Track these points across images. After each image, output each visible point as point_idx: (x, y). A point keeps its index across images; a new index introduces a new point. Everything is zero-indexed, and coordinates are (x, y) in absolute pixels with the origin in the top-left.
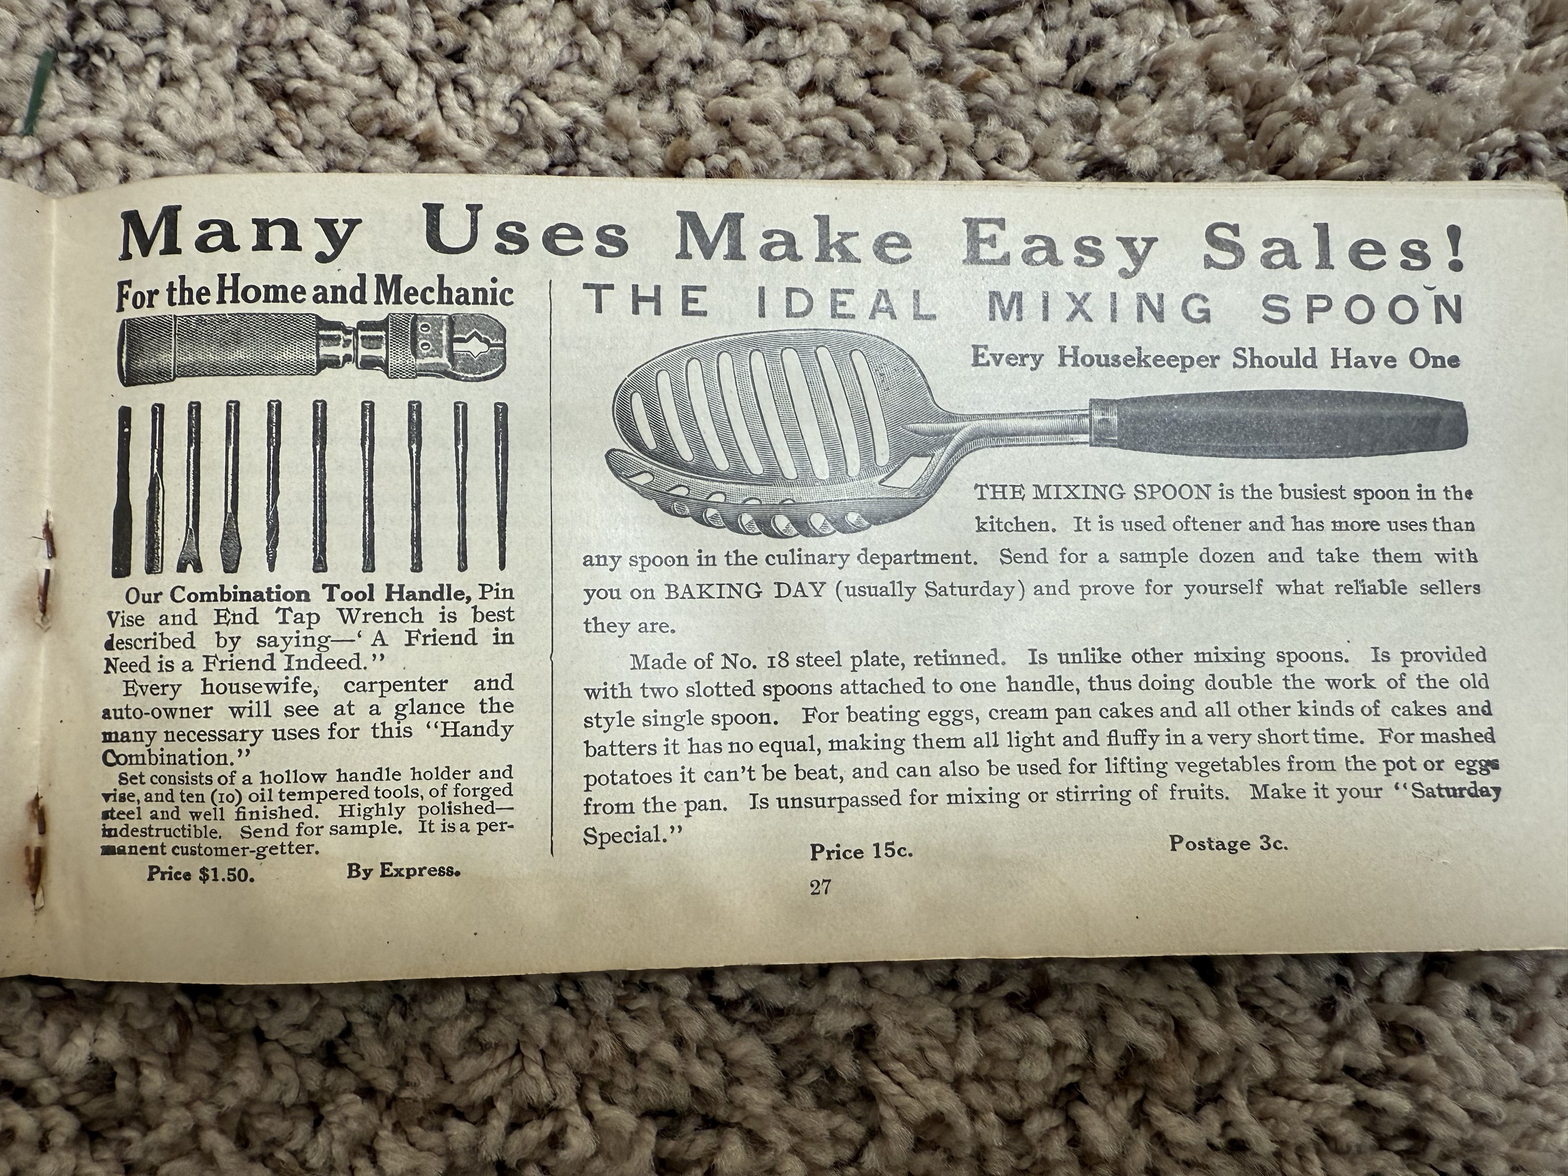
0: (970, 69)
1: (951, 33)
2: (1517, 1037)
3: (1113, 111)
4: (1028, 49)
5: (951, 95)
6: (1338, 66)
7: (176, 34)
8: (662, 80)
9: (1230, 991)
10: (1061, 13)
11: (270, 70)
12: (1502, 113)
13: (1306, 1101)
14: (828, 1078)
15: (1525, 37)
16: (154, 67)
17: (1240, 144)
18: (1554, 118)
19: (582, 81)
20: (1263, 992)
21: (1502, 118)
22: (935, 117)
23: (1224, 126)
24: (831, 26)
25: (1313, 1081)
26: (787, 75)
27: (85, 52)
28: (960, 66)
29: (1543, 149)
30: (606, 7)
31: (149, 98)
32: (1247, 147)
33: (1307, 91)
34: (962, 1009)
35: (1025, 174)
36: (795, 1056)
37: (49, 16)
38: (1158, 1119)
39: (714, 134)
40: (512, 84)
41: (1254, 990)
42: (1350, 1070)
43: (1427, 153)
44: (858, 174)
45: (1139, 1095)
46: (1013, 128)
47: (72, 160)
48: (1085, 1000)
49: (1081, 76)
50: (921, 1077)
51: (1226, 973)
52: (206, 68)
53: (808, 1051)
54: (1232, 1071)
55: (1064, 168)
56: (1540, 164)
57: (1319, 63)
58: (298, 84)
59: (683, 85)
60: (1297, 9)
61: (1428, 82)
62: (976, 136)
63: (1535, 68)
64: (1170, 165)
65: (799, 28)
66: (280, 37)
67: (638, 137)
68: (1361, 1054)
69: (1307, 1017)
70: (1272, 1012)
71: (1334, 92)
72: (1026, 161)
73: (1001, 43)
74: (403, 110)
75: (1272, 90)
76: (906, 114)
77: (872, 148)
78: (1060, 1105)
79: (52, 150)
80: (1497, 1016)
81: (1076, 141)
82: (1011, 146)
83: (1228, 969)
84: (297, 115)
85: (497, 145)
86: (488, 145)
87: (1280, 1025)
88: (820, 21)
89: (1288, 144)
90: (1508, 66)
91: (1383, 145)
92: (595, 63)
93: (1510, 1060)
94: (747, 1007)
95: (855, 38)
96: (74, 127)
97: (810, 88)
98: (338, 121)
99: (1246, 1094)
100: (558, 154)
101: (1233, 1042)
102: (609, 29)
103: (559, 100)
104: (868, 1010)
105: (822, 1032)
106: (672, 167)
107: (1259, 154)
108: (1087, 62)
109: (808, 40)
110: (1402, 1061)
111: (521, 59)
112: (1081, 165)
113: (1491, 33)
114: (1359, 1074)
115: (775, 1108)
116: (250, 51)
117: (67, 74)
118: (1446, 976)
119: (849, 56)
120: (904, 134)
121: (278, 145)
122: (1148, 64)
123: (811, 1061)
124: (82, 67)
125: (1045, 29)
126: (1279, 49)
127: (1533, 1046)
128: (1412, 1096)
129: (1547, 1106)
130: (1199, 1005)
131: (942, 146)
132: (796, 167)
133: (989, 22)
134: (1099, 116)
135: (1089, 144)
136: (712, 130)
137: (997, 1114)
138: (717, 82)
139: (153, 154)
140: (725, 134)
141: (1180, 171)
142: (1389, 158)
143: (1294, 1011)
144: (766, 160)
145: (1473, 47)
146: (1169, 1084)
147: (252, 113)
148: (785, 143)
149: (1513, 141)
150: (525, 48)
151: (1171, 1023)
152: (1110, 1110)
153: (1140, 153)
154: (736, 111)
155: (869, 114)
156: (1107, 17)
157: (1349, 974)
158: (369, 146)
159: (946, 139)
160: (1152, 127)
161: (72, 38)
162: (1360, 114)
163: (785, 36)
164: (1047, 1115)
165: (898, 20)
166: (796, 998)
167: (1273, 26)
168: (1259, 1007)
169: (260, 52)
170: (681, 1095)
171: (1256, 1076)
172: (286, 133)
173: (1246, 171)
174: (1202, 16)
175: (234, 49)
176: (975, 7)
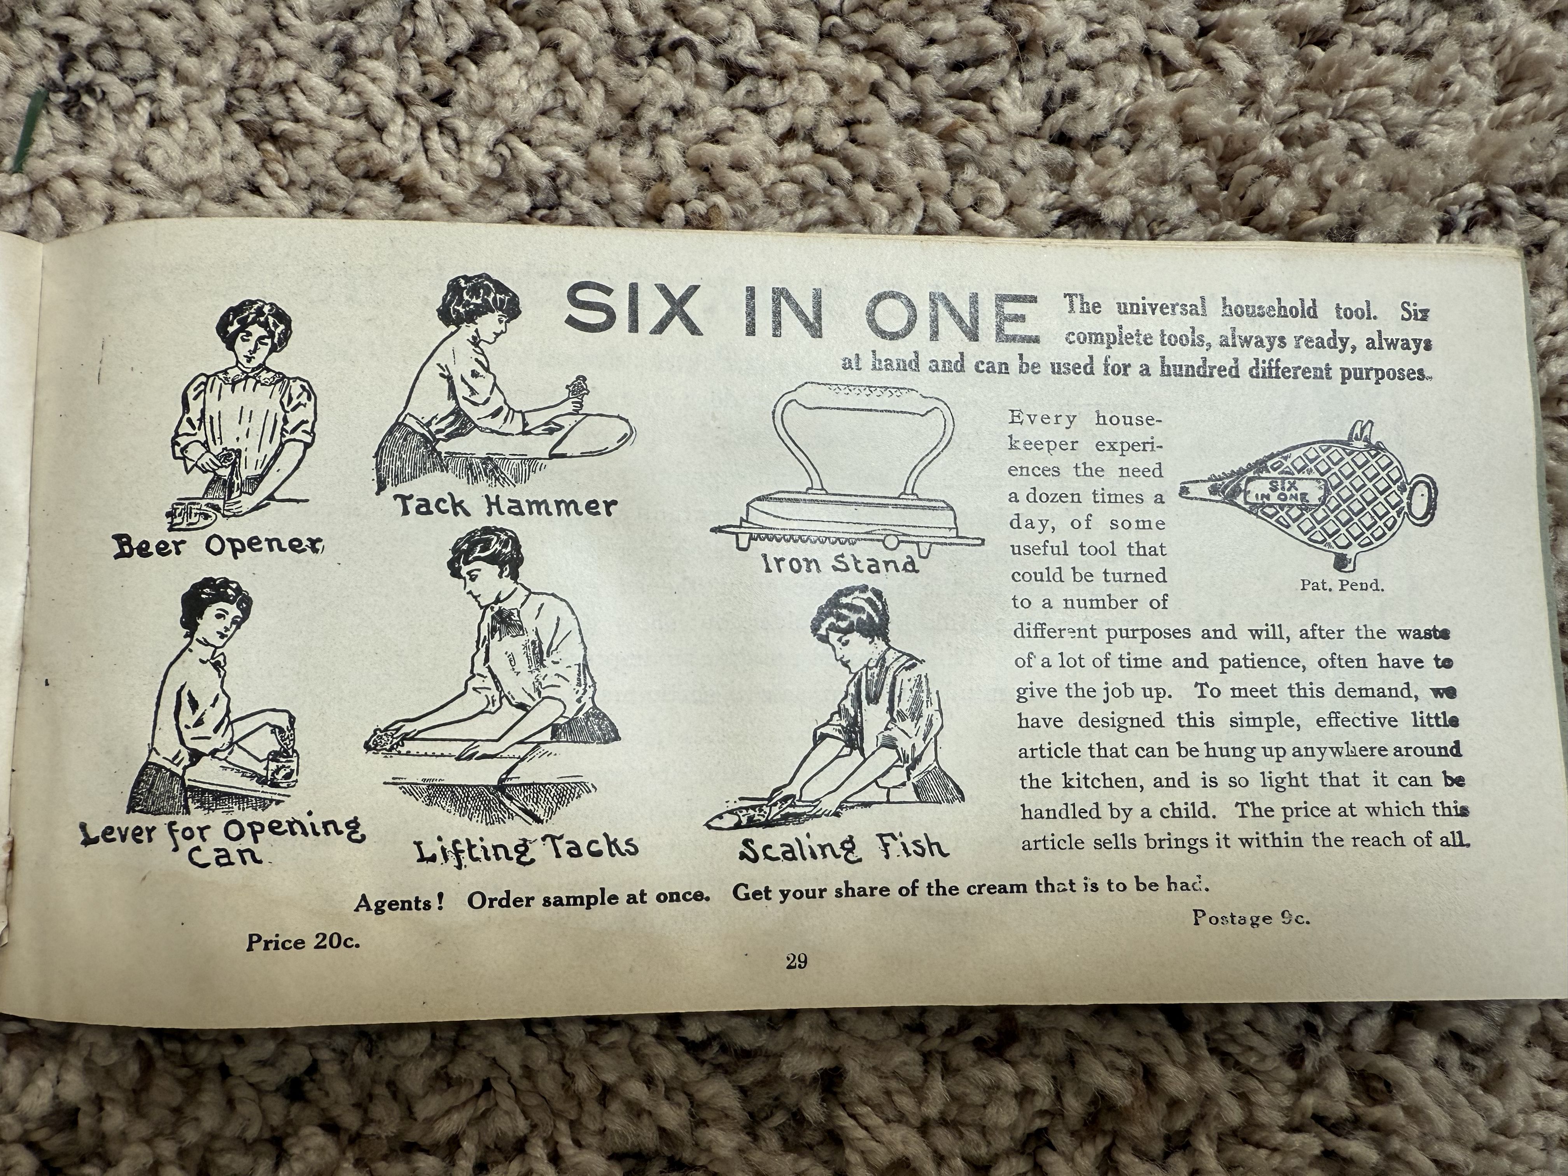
0: (948, 119)
1: (929, 84)
2: (1486, 1087)
3: (1088, 161)
4: (1004, 100)
5: (929, 144)
6: (1309, 120)
7: (166, 76)
8: (644, 126)
9: (1199, 1038)
10: (1037, 65)
11: (257, 111)
12: (1471, 168)
13: (1275, 1150)
14: (795, 1120)
15: (1495, 94)
16: (143, 107)
17: (1214, 195)
18: (1523, 174)
19: (565, 126)
20: (1233, 1039)
21: (1469, 173)
22: (912, 165)
23: (1196, 178)
24: (811, 75)
25: (1283, 1129)
26: (767, 123)
27: (75, 93)
28: (938, 116)
29: (1512, 203)
30: (590, 55)
31: (139, 138)
32: (1220, 199)
33: (1278, 145)
34: (930, 1052)
35: (1000, 223)
36: (762, 1098)
37: (42, 57)
38: (1126, 1166)
39: (694, 179)
40: (496, 127)
41: (1222, 1037)
42: (1319, 1119)
43: (1397, 207)
44: (836, 222)
45: (1108, 1141)
46: (990, 177)
47: (59, 196)
48: (1053, 1045)
49: (1057, 127)
50: (888, 1121)
51: (1195, 1020)
52: (194, 108)
53: (776, 1094)
54: (1201, 1117)
55: (1037, 217)
56: (1509, 218)
57: (1291, 117)
58: (286, 126)
59: (665, 131)
60: (1270, 64)
61: (1399, 137)
62: (953, 184)
63: (1503, 124)
64: (1143, 214)
65: (779, 77)
66: (269, 80)
67: (619, 181)
68: (1329, 1102)
69: (1276, 1065)
70: (1241, 1059)
71: (1305, 146)
72: (1002, 209)
73: (978, 93)
74: (387, 153)
75: (1245, 143)
76: (883, 162)
77: (851, 196)
78: (1028, 1151)
79: (42, 186)
80: (1467, 1066)
81: (1052, 189)
82: (987, 194)
83: (1196, 1016)
84: (284, 156)
85: (480, 188)
86: (472, 188)
87: (1250, 1072)
88: (800, 70)
89: (1260, 195)
90: (1477, 122)
91: (1353, 199)
92: (578, 108)
93: (1478, 1110)
94: (716, 1048)
95: (835, 87)
96: (63, 165)
97: (789, 135)
98: (323, 162)
99: (1216, 1142)
100: (540, 197)
101: (1201, 1089)
102: (592, 76)
103: (542, 145)
104: (836, 1053)
105: (789, 1075)
106: (652, 211)
107: (1232, 206)
108: (1062, 114)
109: (788, 88)
110: (1371, 1110)
111: (505, 104)
112: (1056, 214)
113: (1461, 89)
114: (1328, 1124)
115: (741, 1151)
116: (238, 93)
117: (58, 114)
118: (1415, 1024)
119: (829, 105)
120: (881, 182)
121: (264, 185)
122: (1123, 117)
123: (778, 1103)
124: (73, 106)
125: (1022, 80)
126: (1252, 103)
127: (1501, 1096)
128: (1380, 1146)
129: (1515, 1157)
130: (1167, 1051)
131: (919, 194)
132: (775, 213)
133: (967, 73)
134: (1075, 166)
135: (1065, 193)
136: (693, 176)
137: (964, 1159)
138: (699, 128)
139: (139, 192)
140: (705, 179)
141: (1154, 220)
142: (1360, 210)
143: (1263, 1058)
144: (745, 206)
145: (1443, 103)
146: (1137, 1131)
147: (239, 154)
148: (764, 190)
149: (1481, 195)
150: (509, 94)
151: (1140, 1070)
152: (1078, 1155)
153: (1113, 203)
154: (715, 158)
155: (846, 161)
156: (1083, 69)
157: (1318, 1021)
158: (353, 188)
159: (922, 187)
160: (1126, 178)
161: (64, 79)
162: (1331, 167)
163: (765, 85)
164: (1014, 1161)
165: (876, 72)
166: (762, 1040)
167: (1245, 81)
168: (1230, 1054)
169: (249, 95)
170: (648, 1138)
171: (1224, 1124)
172: (272, 174)
173: (1220, 221)
174: (1178, 70)
175: (222, 91)
176: (953, 59)
